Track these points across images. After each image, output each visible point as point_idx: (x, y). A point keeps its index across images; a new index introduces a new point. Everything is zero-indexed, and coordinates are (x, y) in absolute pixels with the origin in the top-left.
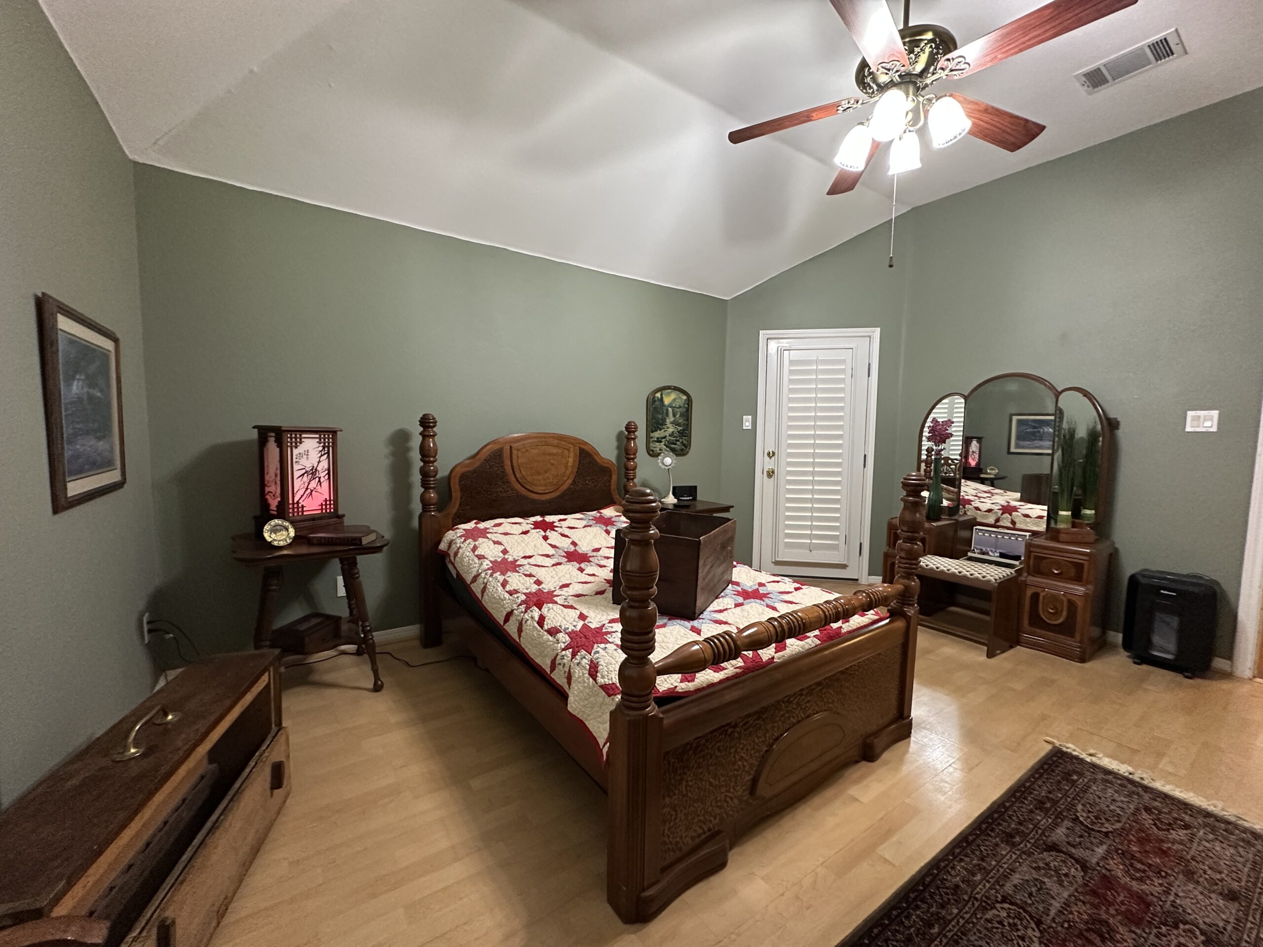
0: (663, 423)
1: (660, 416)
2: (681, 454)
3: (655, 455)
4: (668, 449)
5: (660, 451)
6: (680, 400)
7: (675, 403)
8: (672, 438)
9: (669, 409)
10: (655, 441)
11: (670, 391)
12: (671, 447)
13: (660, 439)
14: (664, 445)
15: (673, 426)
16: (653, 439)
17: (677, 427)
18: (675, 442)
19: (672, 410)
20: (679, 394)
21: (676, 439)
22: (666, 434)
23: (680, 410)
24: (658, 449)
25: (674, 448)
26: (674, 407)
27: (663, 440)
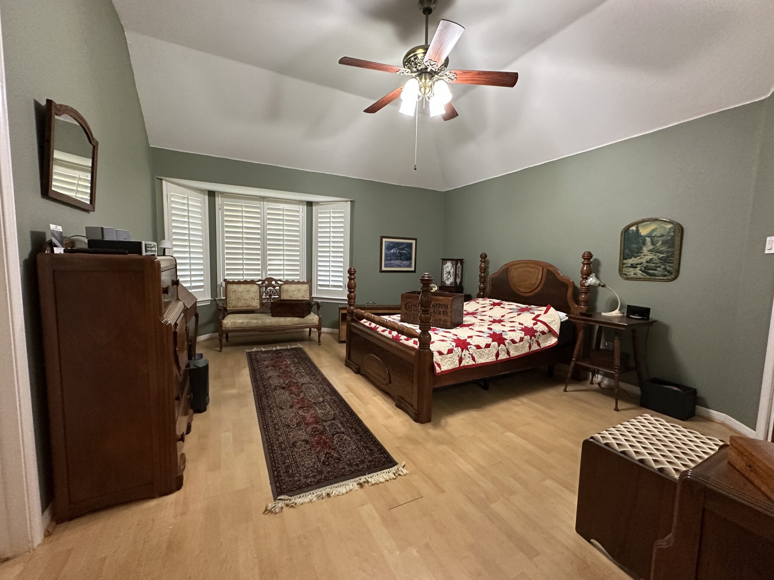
0: (639, 251)
1: (635, 246)
2: (664, 280)
3: (628, 278)
4: (645, 274)
5: (635, 276)
6: (662, 229)
7: (655, 233)
8: (650, 264)
9: (647, 238)
10: (629, 267)
11: (648, 223)
12: (649, 272)
13: (635, 265)
14: (640, 270)
15: (651, 254)
16: (627, 265)
17: (657, 254)
18: (654, 268)
19: (651, 239)
20: (661, 224)
21: (655, 265)
22: (643, 261)
23: (662, 238)
24: (632, 273)
25: (653, 273)
26: (654, 237)
27: (639, 266)
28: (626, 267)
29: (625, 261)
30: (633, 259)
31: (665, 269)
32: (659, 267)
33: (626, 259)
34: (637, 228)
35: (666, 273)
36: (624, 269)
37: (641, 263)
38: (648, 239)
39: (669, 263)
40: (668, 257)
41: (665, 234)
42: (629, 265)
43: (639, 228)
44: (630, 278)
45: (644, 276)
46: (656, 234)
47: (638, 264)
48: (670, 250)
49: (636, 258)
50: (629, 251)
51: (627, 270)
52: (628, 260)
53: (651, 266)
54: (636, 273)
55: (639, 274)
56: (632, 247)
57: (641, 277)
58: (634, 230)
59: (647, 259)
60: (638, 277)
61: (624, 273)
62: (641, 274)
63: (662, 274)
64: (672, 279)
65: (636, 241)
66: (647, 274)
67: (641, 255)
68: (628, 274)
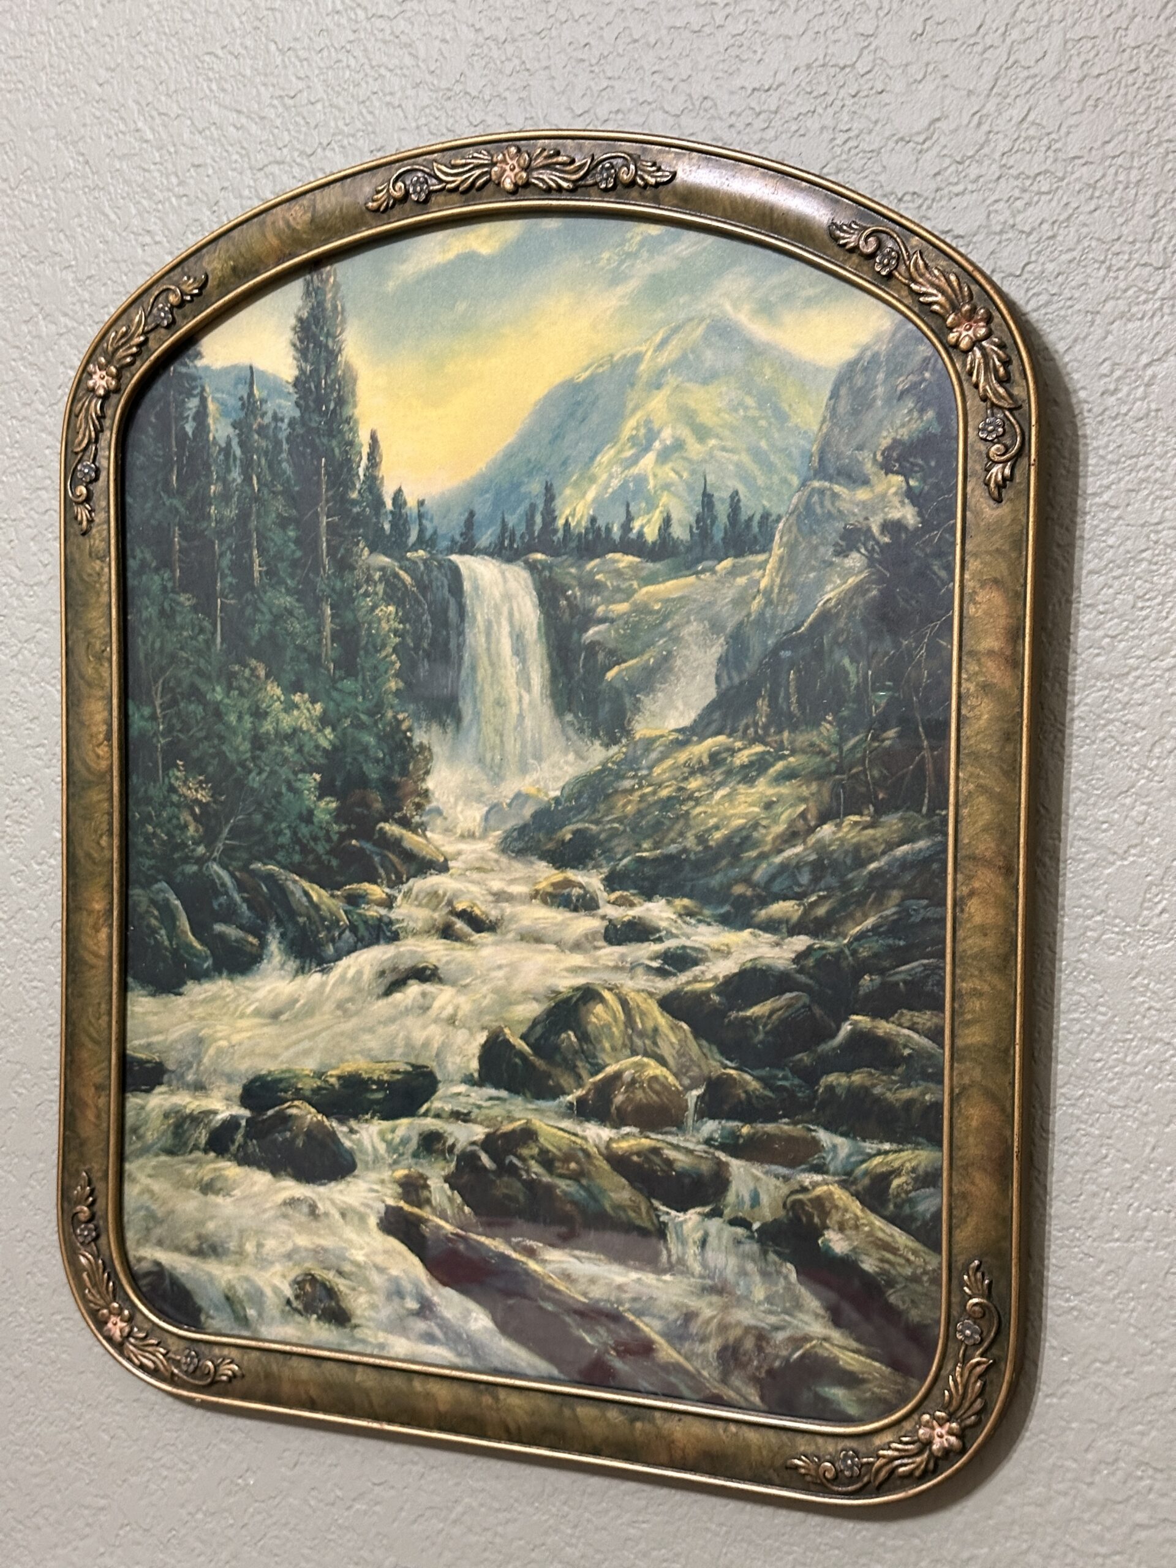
2: (789, 1474)
3: (213, 1384)
6: (709, 402)
7: (609, 470)
8: (550, 1125)
10: (220, 1141)
12: (533, 1287)
14: (393, 1223)
15: (560, 898)
18: (619, 1191)
19: (548, 592)
21: (630, 1140)
23: (723, 587)
25: (605, 1314)
26: (594, 543)
31: (795, 1235)
32: (700, 1190)
33: (169, 980)
34: (315, 338)
37: (412, 1089)
39: (860, 1116)
40: (830, 985)
41: (772, 493)
44: (238, 1383)
46: (631, 496)
47: (349, 1097)
48: (859, 856)
49: (323, 963)
50: (207, 817)
51: (189, 1204)
52: (196, 991)
53: (576, 1154)
54: (330, 1276)
55: (385, 1312)
56: (258, 743)
57: (417, 1385)
58: (275, 387)
59: (505, 999)
60: (360, 1375)
61: (145, 1266)
62: (412, 1305)
63: (749, 1344)
64: (925, 1475)
65: (321, 617)
66: (504, 1327)
67: (405, 912)
68: (212, 1279)
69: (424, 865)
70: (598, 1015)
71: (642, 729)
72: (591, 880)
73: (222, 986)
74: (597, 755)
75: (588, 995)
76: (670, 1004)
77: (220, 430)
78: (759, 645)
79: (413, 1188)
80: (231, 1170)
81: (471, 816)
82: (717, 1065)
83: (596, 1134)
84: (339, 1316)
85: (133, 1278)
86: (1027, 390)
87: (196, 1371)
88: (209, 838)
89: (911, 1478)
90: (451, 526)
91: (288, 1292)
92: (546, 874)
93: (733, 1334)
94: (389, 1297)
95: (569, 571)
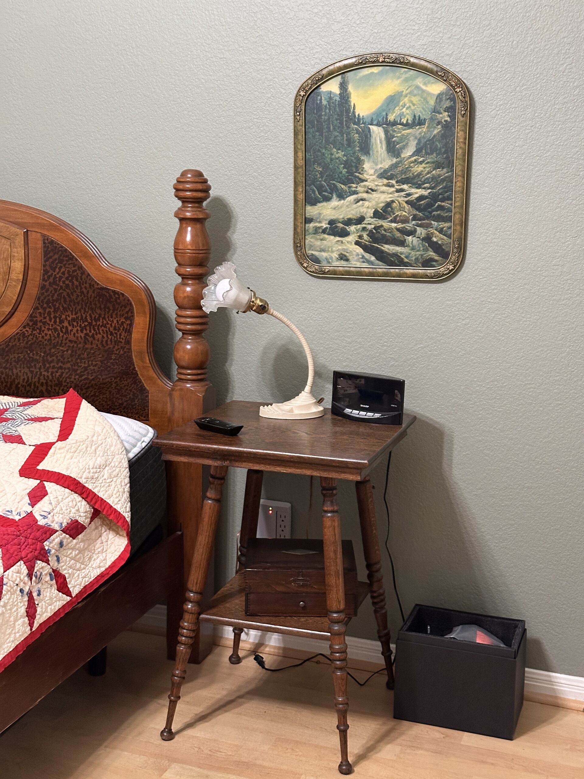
0: (352, 173)
1: (339, 154)
2: (426, 276)
3: (324, 273)
4: (373, 258)
5: (343, 263)
6: (415, 100)
7: (397, 111)
8: (386, 224)
9: (373, 128)
10: (324, 231)
11: (375, 70)
12: (382, 252)
13: (341, 225)
14: (357, 243)
15: (388, 185)
16: (318, 225)
17: (405, 187)
18: (398, 234)
19: (386, 132)
20: (413, 79)
21: (400, 226)
22: (363, 210)
23: (417, 131)
24: (335, 255)
25: (395, 255)
26: (394, 123)
27: (353, 228)
28: (316, 231)
29: (311, 211)
30: (335, 202)
31: (428, 239)
32: (412, 233)
33: (314, 203)
34: (343, 86)
35: (431, 254)
36: (309, 240)
37: (360, 220)
38: (377, 132)
39: (439, 219)
40: (434, 197)
41: (426, 115)
42: (324, 225)
43: (350, 88)
44: (329, 272)
45: (371, 263)
46: (401, 115)
47: (349, 222)
48: (439, 176)
49: (344, 199)
50: (321, 173)
51: (318, 243)
52: (319, 205)
53: (390, 230)
54: (345, 253)
55: (356, 258)
56: (331, 160)
57: (362, 269)
58: (335, 95)
59: (378, 203)
60: (352, 269)
61: (310, 254)
62: (361, 257)
63: (420, 257)
64: (449, 273)
65: (344, 136)
66: (377, 259)
67: (359, 189)
68: (323, 256)
69: (363, 181)
70: (394, 205)
71: (403, 156)
72: (394, 182)
73: (325, 204)
74: (395, 160)
75: (393, 201)
76: (407, 202)
77: (324, 102)
78: (423, 141)
79: (360, 237)
80: (326, 236)
81: (372, 172)
82: (415, 212)
83: (394, 225)
84: (347, 260)
85: (308, 257)
86: (468, 99)
87: (321, 271)
88: (322, 177)
89: (446, 274)
90: (369, 120)
91: (337, 257)
92: (385, 181)
93: (417, 256)
94: (356, 256)
95: (390, 128)
